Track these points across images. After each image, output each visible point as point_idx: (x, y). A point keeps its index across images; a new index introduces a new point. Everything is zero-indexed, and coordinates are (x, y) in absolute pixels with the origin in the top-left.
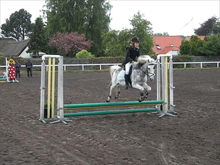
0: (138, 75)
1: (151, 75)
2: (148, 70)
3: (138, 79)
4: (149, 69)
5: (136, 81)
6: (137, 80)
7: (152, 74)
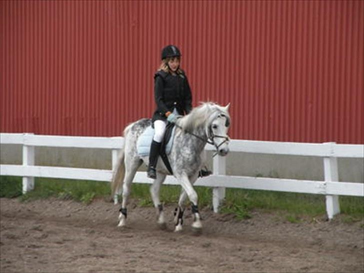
0: (185, 148)
1: (222, 140)
2: (213, 130)
3: (186, 160)
4: (215, 127)
5: (181, 163)
6: (184, 161)
7: (225, 139)
